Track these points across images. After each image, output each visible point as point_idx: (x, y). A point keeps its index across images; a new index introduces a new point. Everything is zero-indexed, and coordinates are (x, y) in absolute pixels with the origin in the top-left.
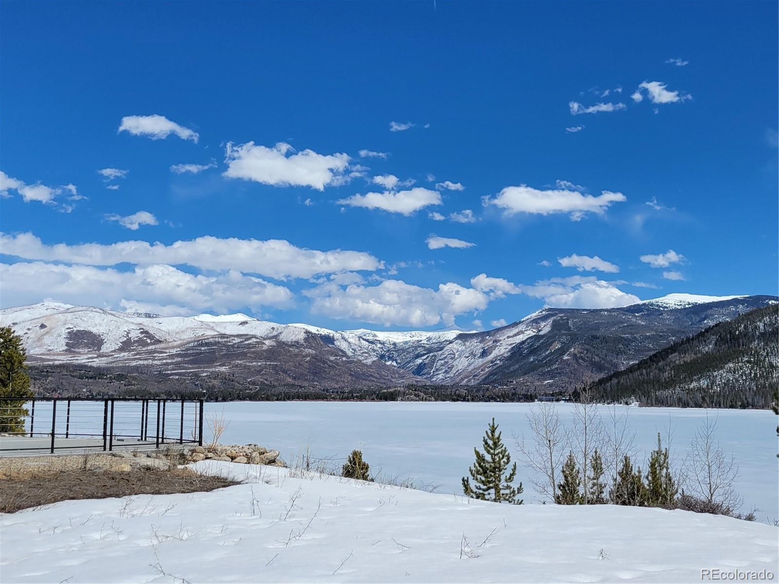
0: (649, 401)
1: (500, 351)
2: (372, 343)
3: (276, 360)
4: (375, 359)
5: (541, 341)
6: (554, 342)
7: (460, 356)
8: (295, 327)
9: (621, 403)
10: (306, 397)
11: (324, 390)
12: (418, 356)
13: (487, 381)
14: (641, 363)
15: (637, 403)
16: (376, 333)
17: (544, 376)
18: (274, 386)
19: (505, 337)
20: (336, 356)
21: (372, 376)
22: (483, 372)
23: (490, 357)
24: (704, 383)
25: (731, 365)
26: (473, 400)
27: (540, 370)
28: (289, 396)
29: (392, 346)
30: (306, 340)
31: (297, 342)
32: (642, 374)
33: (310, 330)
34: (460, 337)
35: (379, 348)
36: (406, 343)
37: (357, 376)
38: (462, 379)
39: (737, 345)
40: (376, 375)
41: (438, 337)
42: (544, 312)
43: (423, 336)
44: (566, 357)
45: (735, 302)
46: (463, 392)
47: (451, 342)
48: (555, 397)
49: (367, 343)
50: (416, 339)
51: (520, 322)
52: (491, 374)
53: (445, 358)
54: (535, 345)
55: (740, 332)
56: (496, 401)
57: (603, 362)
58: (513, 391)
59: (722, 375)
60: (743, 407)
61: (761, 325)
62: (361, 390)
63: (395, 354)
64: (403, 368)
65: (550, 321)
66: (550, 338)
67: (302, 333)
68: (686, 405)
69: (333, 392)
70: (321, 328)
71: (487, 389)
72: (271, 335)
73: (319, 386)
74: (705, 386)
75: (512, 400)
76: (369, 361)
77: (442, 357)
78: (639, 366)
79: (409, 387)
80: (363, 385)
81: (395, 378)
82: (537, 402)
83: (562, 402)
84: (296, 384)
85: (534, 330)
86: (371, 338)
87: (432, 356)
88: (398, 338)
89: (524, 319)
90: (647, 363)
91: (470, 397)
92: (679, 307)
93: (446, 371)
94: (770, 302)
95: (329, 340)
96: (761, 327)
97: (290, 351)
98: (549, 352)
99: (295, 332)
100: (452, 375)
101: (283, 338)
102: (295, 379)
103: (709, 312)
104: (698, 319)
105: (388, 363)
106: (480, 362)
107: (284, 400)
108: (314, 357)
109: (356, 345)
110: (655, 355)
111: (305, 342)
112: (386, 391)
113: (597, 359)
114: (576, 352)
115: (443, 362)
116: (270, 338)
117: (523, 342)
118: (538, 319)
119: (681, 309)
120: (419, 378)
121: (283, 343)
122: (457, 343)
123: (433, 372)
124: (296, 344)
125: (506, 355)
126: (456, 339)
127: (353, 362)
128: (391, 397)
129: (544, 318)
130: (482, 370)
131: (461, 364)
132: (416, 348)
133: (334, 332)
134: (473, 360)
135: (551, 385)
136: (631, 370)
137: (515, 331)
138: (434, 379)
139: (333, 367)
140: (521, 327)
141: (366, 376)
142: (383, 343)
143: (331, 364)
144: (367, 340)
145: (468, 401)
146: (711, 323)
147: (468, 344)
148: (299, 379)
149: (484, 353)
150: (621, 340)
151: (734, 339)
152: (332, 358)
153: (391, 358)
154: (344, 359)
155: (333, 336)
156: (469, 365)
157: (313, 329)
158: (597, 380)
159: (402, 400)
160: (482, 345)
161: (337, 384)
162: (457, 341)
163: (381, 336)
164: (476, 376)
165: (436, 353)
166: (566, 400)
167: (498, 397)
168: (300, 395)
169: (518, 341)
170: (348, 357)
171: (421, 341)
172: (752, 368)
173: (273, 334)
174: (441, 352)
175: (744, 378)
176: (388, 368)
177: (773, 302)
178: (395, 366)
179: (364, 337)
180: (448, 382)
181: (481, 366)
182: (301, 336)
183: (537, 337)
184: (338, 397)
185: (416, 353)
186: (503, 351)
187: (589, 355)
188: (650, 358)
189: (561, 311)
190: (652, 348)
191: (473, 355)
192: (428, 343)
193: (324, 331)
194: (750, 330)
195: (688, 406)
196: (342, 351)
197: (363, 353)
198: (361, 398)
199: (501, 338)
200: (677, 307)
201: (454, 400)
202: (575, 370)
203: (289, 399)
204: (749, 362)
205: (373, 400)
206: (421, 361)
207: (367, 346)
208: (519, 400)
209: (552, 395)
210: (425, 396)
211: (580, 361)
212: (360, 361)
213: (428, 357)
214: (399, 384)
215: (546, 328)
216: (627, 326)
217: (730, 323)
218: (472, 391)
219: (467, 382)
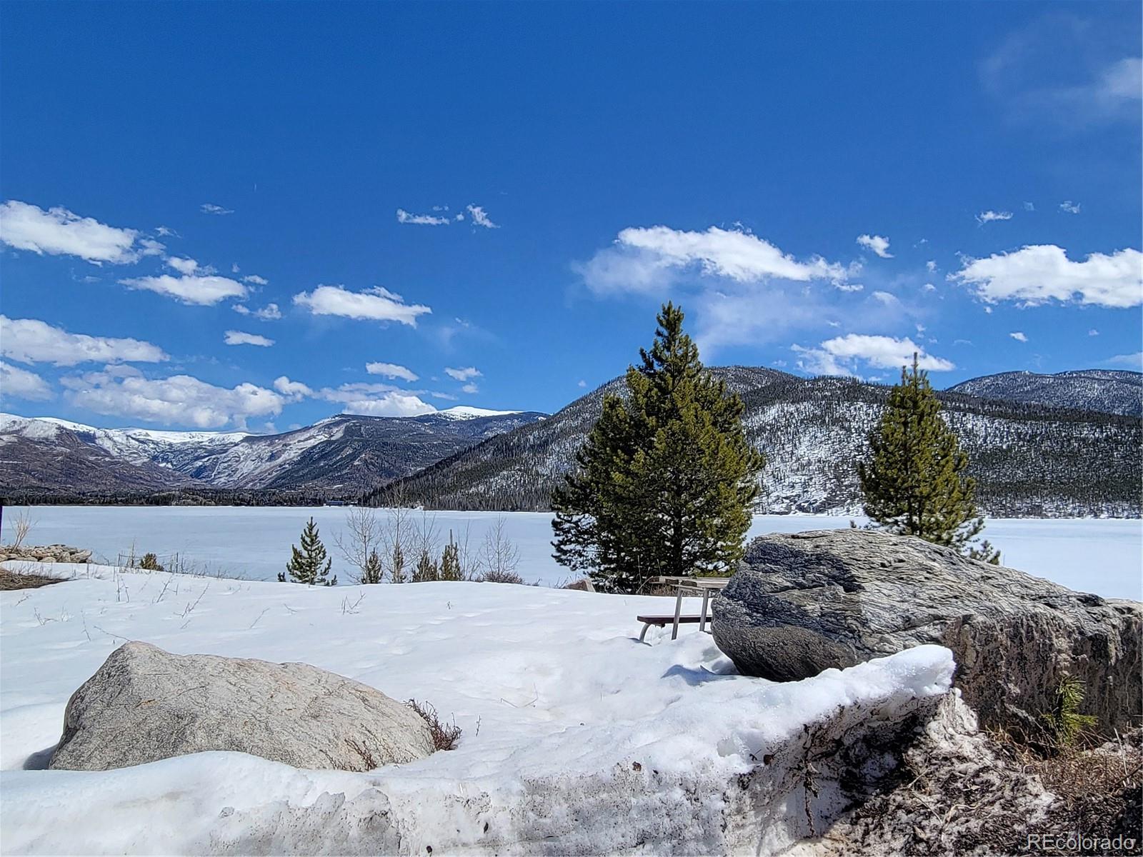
0: (433, 505)
1: (289, 455)
2: (143, 442)
3: (16, 458)
4: (146, 460)
5: (333, 446)
6: (346, 447)
7: (246, 459)
8: (45, 422)
9: (407, 507)
10: (56, 501)
11: (79, 494)
12: (198, 458)
13: (275, 485)
14: (427, 469)
15: (422, 507)
16: (149, 432)
17: (333, 480)
18: (13, 489)
19: (296, 441)
20: (97, 455)
21: (141, 478)
22: (270, 476)
23: (279, 461)
24: (482, 488)
25: (505, 473)
26: (258, 505)
27: (330, 474)
28: (33, 500)
29: (168, 447)
30: (58, 436)
31: (47, 439)
32: (428, 479)
33: (65, 426)
34: (246, 439)
35: (152, 448)
36: (184, 444)
37: (122, 478)
38: (247, 483)
39: (511, 455)
40: (146, 478)
41: (221, 438)
42: (337, 418)
43: (205, 438)
44: (356, 463)
45: (511, 417)
46: (248, 496)
47: (236, 445)
48: (343, 501)
49: (137, 443)
50: (196, 440)
51: (312, 427)
52: (278, 478)
53: (230, 460)
54: (326, 450)
55: (514, 444)
56: (282, 505)
57: (392, 468)
58: (302, 496)
59: (498, 481)
60: (513, 510)
61: (531, 438)
62: (126, 494)
63: (171, 456)
64: (179, 471)
65: (343, 427)
66: (342, 444)
67: (54, 429)
68: (465, 508)
69: (91, 496)
70: (80, 424)
71: (274, 494)
72: (11, 430)
73: (73, 490)
74: (482, 491)
75: (300, 505)
76: (138, 463)
77: (226, 460)
78: (426, 473)
79: (185, 490)
80: (131, 488)
81: (170, 481)
82: (325, 507)
83: (351, 506)
84: (43, 486)
85: (326, 435)
86: (142, 437)
87: (214, 459)
88: (176, 438)
89: (317, 424)
90: (432, 469)
91: (254, 502)
92: (464, 419)
93: (229, 474)
94: (539, 419)
95: (88, 437)
96: (531, 440)
97: (35, 449)
98: (340, 457)
99: (45, 427)
100: (236, 479)
101: (28, 433)
102: (41, 480)
103: (489, 425)
104: (480, 430)
105: (162, 465)
106: (267, 465)
107: (26, 505)
108: (69, 456)
109: (123, 444)
110: (440, 463)
111: (57, 439)
112: (157, 494)
113: (387, 465)
114: (367, 458)
115: (226, 465)
116: (9, 433)
117: (314, 447)
118: (331, 424)
119: (466, 421)
120: (198, 481)
121: (28, 439)
122: (243, 446)
123: (215, 475)
124: (45, 441)
125: (295, 459)
126: (242, 441)
127: (119, 462)
128: (165, 501)
129: (337, 424)
130: (269, 474)
131: (247, 467)
132: (196, 450)
133: (96, 429)
134: (260, 463)
135: (340, 490)
136: (418, 476)
137: (307, 435)
138: (215, 483)
139: (93, 468)
140: (312, 432)
141: (134, 479)
142: (157, 444)
143: (90, 464)
144: (137, 440)
145: (253, 505)
146: (491, 435)
147: (255, 447)
148: (47, 480)
149: (272, 457)
150: (409, 447)
151: (510, 449)
152: (92, 458)
153: (165, 460)
154: (107, 459)
155: (94, 434)
156: (256, 468)
157: (68, 425)
158: (385, 485)
159: (177, 505)
160: (270, 448)
161: (97, 487)
162: (243, 444)
163: (155, 435)
164: (263, 480)
165: (219, 456)
166: (354, 504)
167: (285, 501)
168: (48, 499)
169: (309, 446)
170: (113, 458)
171: (202, 442)
172: (522, 475)
173: (14, 429)
174: (225, 454)
175: (515, 484)
176: (162, 471)
177: (542, 418)
178: (170, 469)
179: (134, 436)
180: (231, 486)
181: (269, 470)
182: (53, 432)
183: (329, 443)
184: (98, 501)
185: (196, 454)
186: (292, 455)
187: (380, 461)
188: (436, 465)
189: (354, 417)
190: (439, 456)
191: (260, 458)
192: (210, 444)
193: (83, 428)
194: (522, 442)
195: (467, 509)
196: (105, 451)
197: (132, 453)
198: (127, 502)
199: (291, 442)
200: (462, 418)
201: (237, 505)
202: (365, 475)
203: (32, 503)
204: (520, 470)
205: (142, 504)
206: (201, 463)
207: (136, 446)
208: (307, 504)
209: (341, 499)
210: (204, 501)
211: (371, 466)
212: (128, 462)
213: (209, 459)
214: (174, 487)
215: (338, 433)
216: (417, 434)
217: (506, 435)
218: (257, 495)
219: (252, 486)
